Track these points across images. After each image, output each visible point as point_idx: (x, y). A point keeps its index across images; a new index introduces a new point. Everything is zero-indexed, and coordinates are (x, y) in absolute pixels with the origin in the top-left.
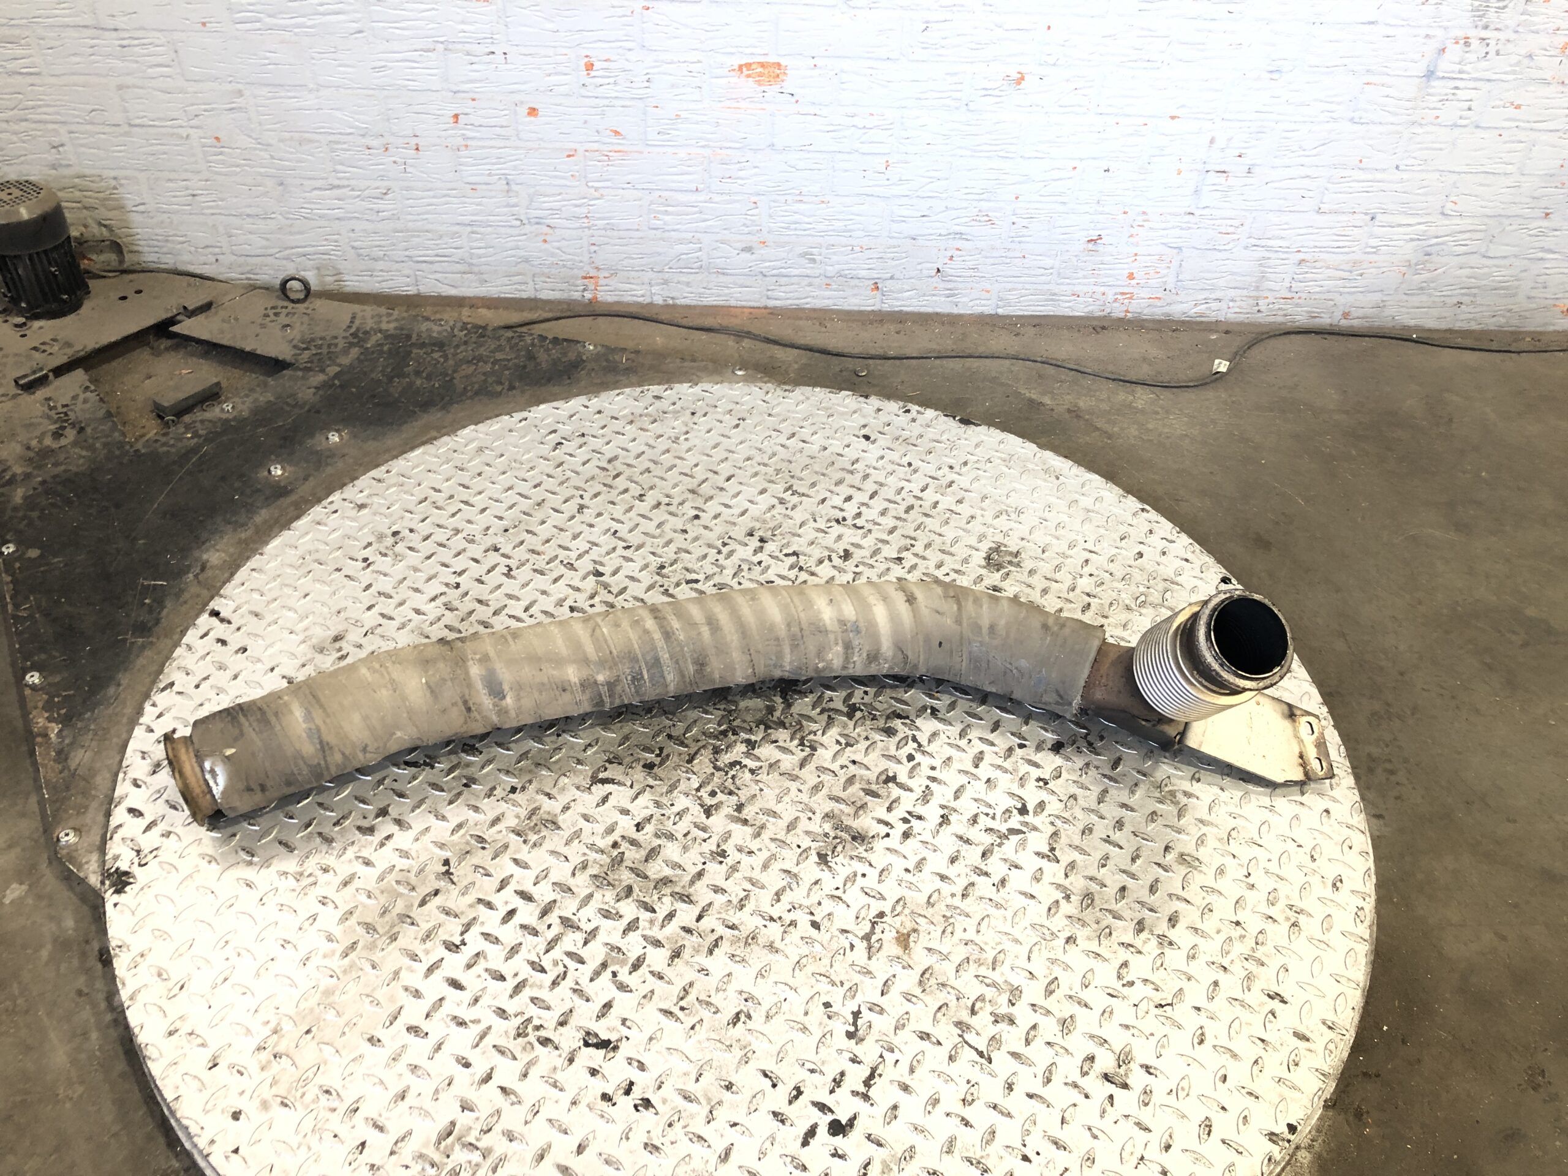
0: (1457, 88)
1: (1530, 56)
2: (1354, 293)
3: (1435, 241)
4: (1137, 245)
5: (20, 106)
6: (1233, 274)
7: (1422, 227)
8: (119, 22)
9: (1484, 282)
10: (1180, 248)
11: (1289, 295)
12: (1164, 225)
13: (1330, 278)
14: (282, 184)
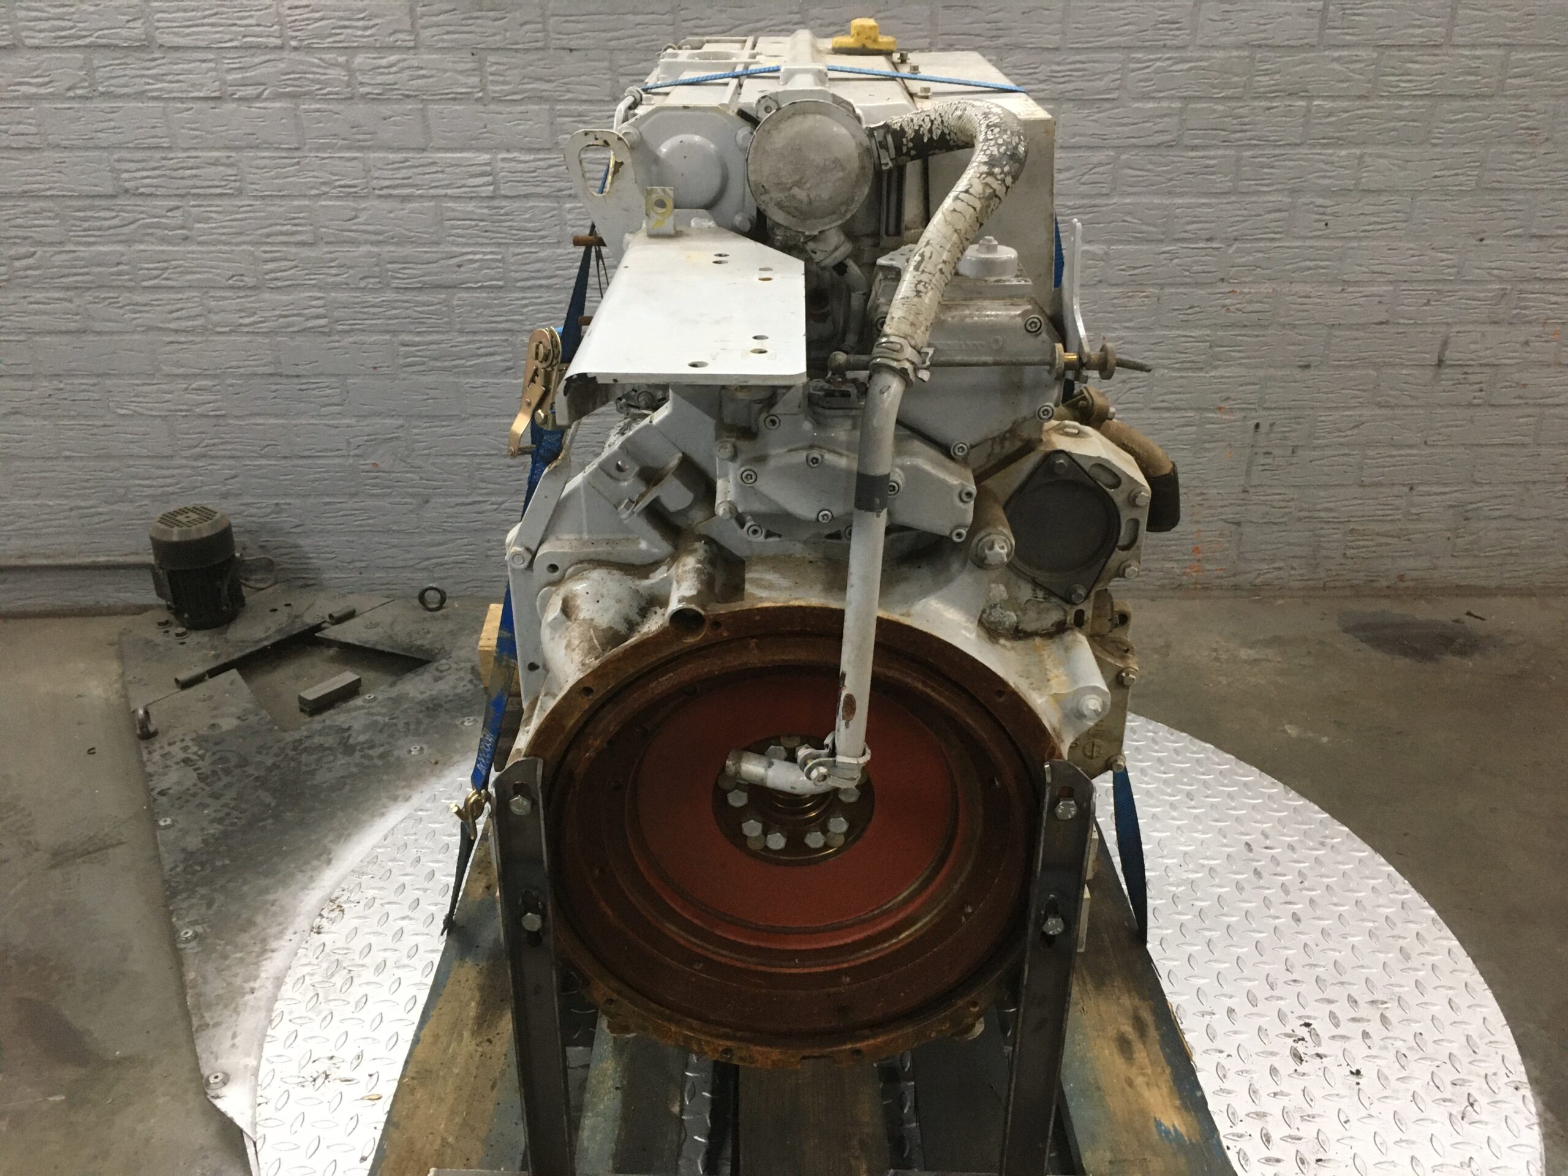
0: (1466, 373)
1: (1527, 343)
2: (1404, 557)
3: (1470, 507)
4: (1198, 522)
5: (204, 444)
6: (1289, 544)
7: (1458, 495)
8: (300, 370)
9: (1523, 543)
10: (1238, 524)
11: (1343, 561)
12: (1221, 503)
13: (1380, 545)
14: (427, 502)
